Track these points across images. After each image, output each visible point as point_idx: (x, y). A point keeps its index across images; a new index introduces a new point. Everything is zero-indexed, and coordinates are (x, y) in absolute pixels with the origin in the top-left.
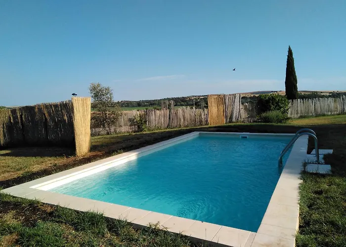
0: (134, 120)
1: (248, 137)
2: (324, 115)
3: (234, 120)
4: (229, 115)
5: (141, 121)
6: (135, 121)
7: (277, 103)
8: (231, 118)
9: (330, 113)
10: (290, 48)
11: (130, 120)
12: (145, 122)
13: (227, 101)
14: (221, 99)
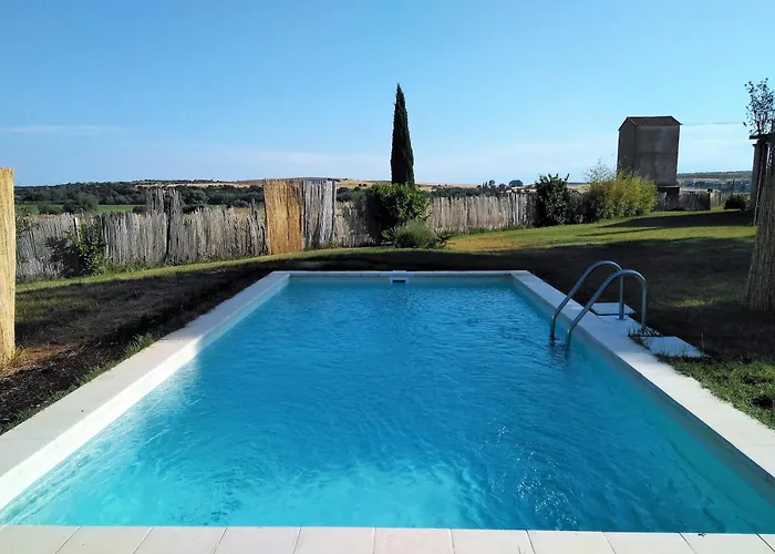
0: (64, 241)
1: (407, 282)
2: (482, 231)
3: (322, 241)
4: (312, 229)
5: (89, 244)
6: (68, 245)
7: (410, 204)
8: (316, 236)
9: (491, 227)
10: (399, 90)
11: (51, 242)
12: (101, 246)
13: (308, 195)
14: (296, 190)
